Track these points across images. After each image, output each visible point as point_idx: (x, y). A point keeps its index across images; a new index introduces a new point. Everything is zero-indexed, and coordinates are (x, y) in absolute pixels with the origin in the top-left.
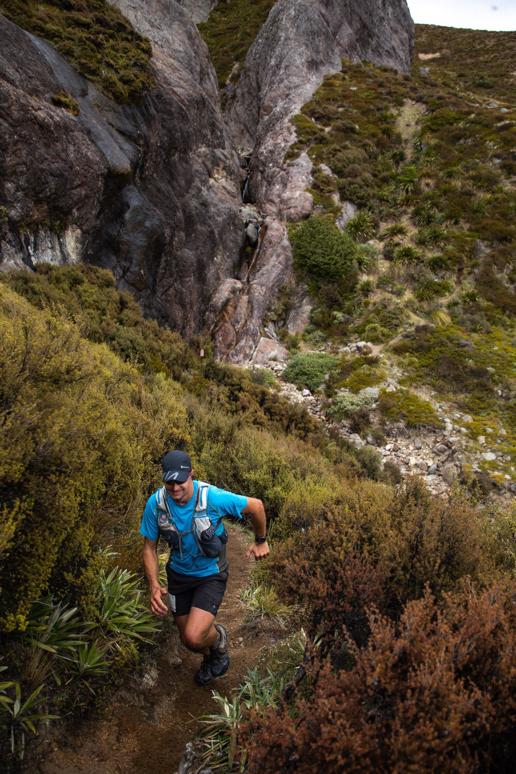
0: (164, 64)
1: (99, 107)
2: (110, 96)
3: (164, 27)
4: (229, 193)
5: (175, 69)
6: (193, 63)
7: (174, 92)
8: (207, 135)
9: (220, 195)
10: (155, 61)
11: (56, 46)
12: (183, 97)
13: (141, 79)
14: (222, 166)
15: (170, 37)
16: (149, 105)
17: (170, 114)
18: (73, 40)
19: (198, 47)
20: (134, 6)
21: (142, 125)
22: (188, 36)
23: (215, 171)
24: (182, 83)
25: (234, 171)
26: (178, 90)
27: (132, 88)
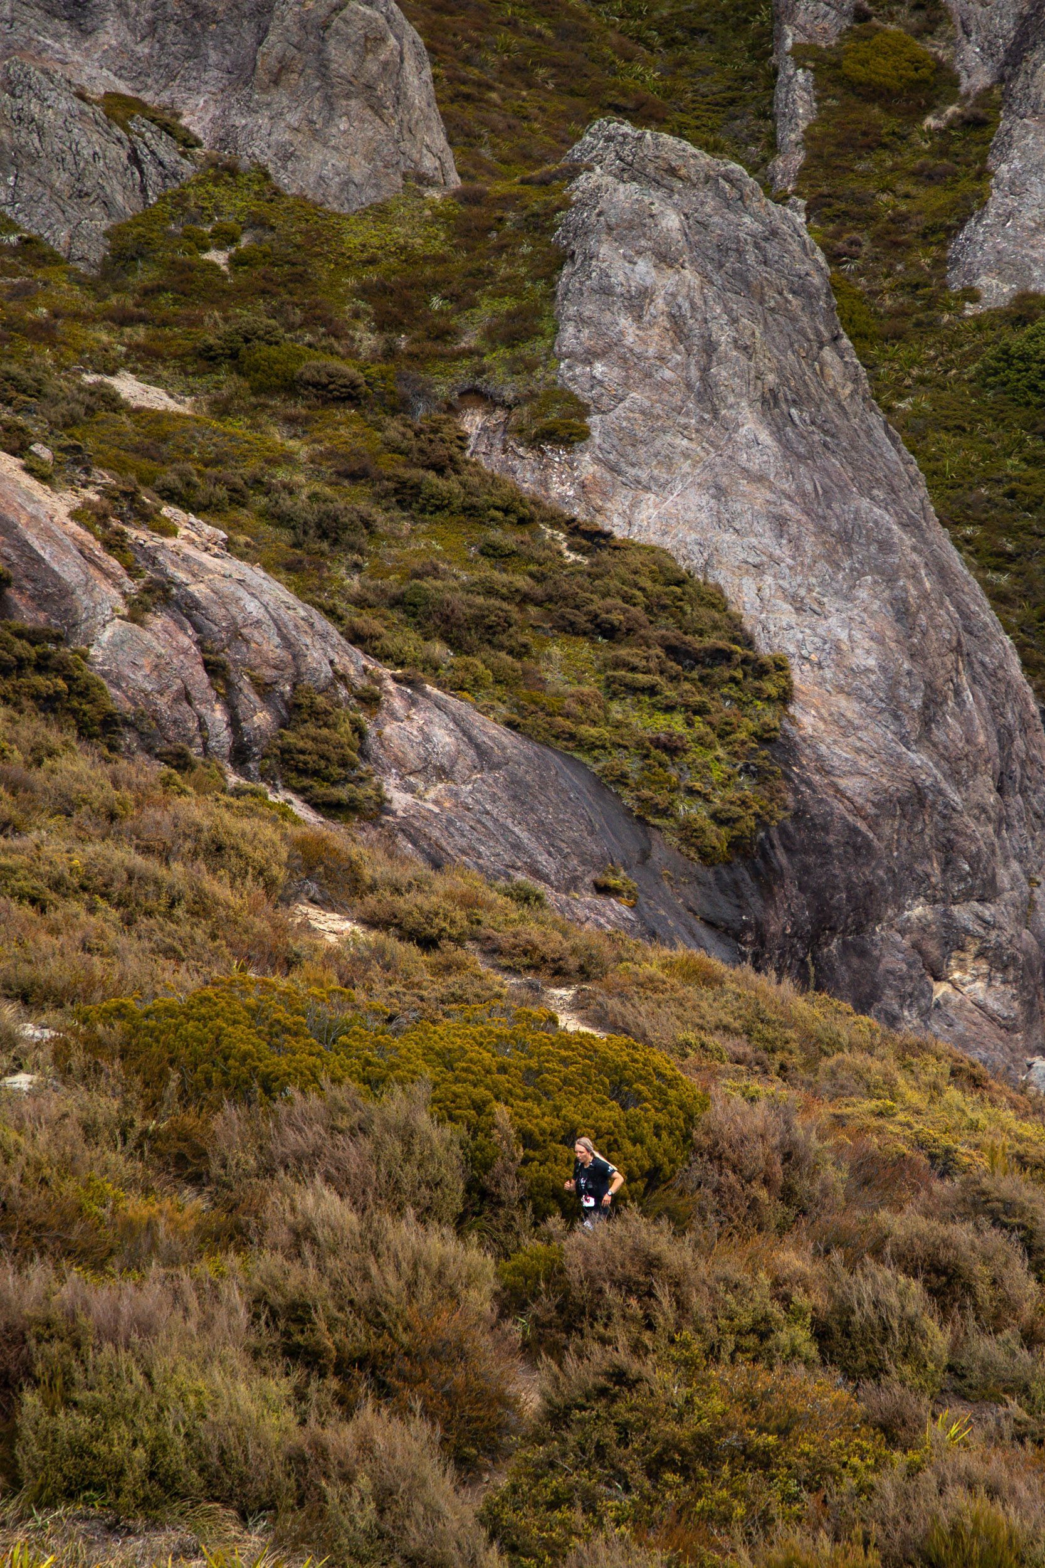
0: (822, 718)
1: (670, 878)
2: (692, 855)
3: (831, 604)
4: (992, 1019)
5: (846, 728)
6: (902, 692)
7: (839, 792)
8: (928, 876)
9: (960, 1028)
10: (798, 715)
11: (596, 768)
12: (860, 801)
13: (756, 808)
14: (973, 948)
15: (843, 635)
16: (773, 846)
17: (824, 851)
18: (626, 748)
19: (924, 634)
20: (757, 560)
21: (752, 900)
22: (898, 612)
23: (953, 963)
24: (863, 762)
25: (1014, 958)
26: (851, 784)
27: (735, 833)
